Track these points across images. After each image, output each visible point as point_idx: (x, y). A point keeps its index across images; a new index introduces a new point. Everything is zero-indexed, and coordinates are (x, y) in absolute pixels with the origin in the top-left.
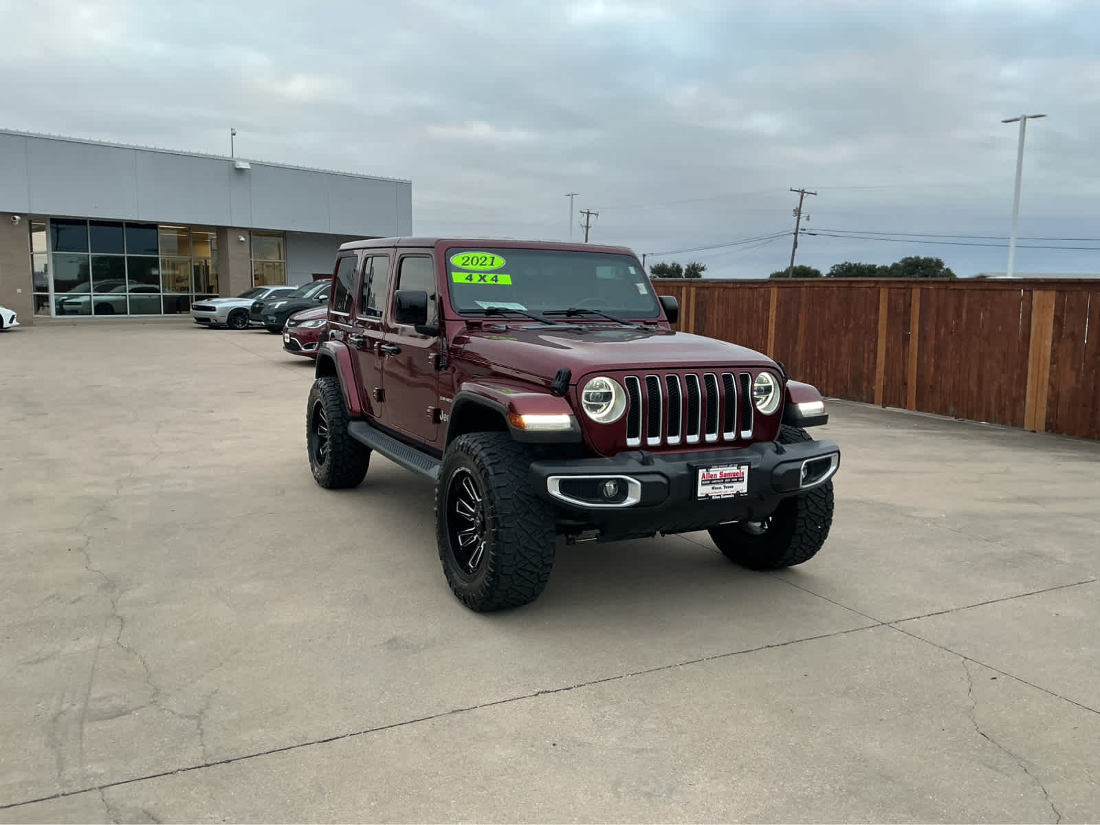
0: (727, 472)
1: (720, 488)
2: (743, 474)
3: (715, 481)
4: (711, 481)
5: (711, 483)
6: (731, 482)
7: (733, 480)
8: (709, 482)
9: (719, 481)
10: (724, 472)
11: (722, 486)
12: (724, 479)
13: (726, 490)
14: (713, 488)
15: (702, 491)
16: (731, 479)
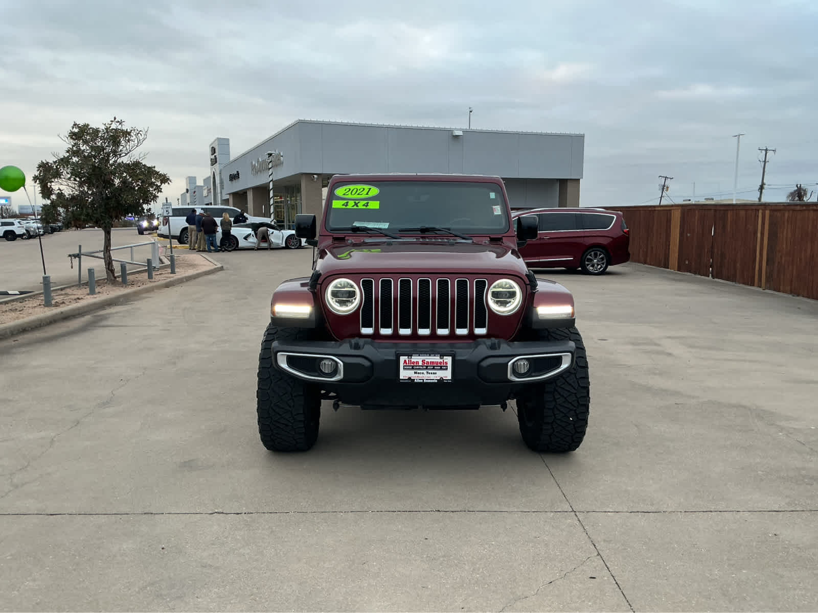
0: (429, 361)
1: (423, 373)
2: (446, 363)
3: (418, 367)
4: (413, 366)
5: (413, 369)
6: (434, 369)
7: (435, 368)
8: (411, 367)
9: (421, 368)
10: (426, 360)
11: (425, 372)
12: (427, 367)
13: (428, 375)
14: (415, 373)
15: (404, 374)
16: (434, 366)
